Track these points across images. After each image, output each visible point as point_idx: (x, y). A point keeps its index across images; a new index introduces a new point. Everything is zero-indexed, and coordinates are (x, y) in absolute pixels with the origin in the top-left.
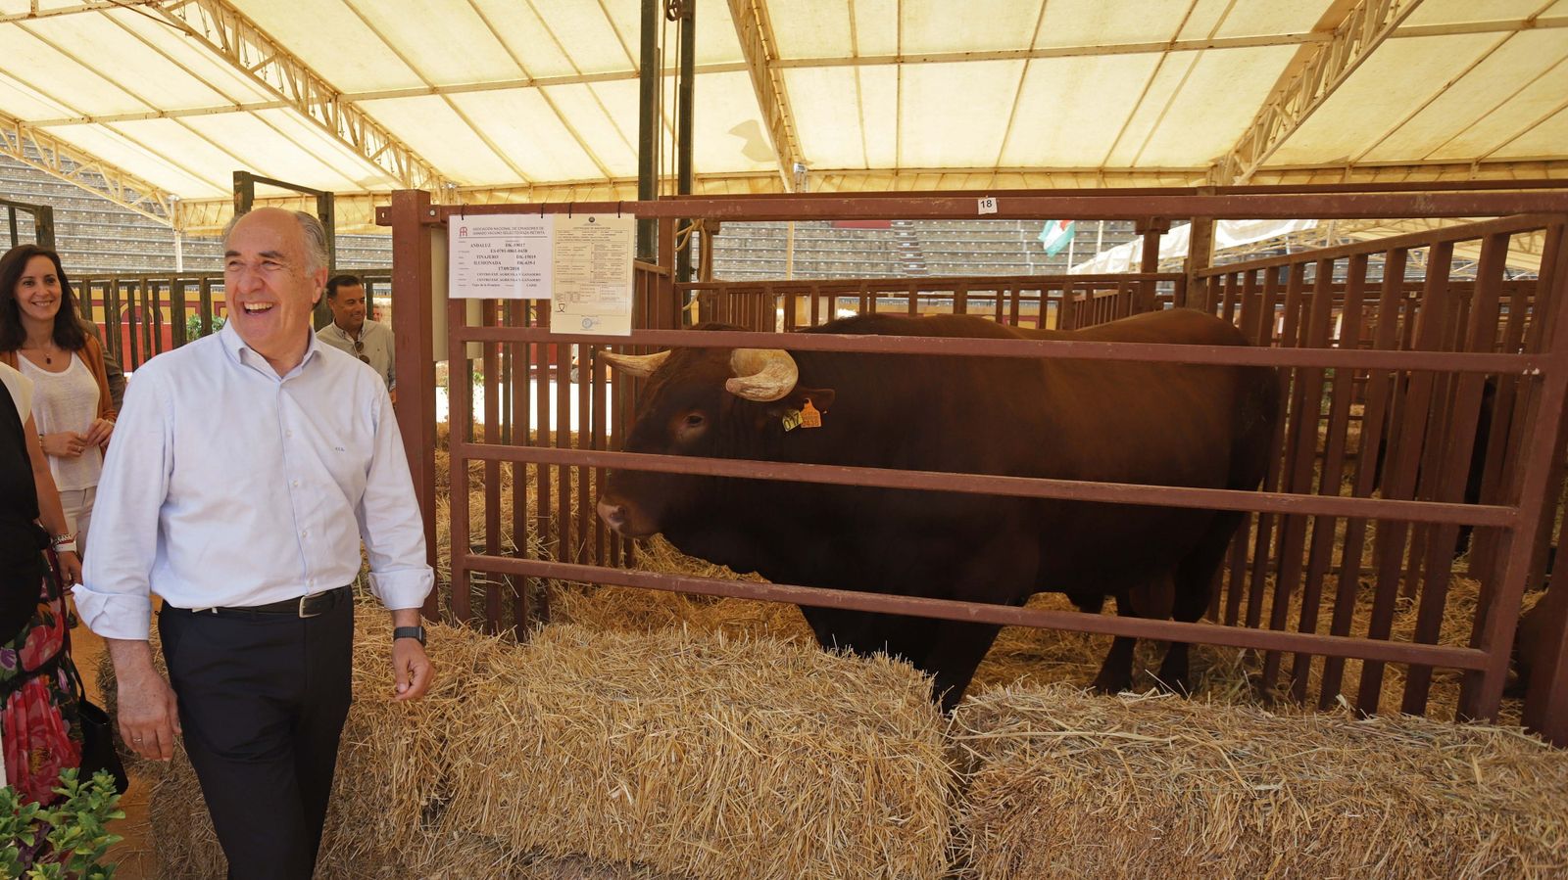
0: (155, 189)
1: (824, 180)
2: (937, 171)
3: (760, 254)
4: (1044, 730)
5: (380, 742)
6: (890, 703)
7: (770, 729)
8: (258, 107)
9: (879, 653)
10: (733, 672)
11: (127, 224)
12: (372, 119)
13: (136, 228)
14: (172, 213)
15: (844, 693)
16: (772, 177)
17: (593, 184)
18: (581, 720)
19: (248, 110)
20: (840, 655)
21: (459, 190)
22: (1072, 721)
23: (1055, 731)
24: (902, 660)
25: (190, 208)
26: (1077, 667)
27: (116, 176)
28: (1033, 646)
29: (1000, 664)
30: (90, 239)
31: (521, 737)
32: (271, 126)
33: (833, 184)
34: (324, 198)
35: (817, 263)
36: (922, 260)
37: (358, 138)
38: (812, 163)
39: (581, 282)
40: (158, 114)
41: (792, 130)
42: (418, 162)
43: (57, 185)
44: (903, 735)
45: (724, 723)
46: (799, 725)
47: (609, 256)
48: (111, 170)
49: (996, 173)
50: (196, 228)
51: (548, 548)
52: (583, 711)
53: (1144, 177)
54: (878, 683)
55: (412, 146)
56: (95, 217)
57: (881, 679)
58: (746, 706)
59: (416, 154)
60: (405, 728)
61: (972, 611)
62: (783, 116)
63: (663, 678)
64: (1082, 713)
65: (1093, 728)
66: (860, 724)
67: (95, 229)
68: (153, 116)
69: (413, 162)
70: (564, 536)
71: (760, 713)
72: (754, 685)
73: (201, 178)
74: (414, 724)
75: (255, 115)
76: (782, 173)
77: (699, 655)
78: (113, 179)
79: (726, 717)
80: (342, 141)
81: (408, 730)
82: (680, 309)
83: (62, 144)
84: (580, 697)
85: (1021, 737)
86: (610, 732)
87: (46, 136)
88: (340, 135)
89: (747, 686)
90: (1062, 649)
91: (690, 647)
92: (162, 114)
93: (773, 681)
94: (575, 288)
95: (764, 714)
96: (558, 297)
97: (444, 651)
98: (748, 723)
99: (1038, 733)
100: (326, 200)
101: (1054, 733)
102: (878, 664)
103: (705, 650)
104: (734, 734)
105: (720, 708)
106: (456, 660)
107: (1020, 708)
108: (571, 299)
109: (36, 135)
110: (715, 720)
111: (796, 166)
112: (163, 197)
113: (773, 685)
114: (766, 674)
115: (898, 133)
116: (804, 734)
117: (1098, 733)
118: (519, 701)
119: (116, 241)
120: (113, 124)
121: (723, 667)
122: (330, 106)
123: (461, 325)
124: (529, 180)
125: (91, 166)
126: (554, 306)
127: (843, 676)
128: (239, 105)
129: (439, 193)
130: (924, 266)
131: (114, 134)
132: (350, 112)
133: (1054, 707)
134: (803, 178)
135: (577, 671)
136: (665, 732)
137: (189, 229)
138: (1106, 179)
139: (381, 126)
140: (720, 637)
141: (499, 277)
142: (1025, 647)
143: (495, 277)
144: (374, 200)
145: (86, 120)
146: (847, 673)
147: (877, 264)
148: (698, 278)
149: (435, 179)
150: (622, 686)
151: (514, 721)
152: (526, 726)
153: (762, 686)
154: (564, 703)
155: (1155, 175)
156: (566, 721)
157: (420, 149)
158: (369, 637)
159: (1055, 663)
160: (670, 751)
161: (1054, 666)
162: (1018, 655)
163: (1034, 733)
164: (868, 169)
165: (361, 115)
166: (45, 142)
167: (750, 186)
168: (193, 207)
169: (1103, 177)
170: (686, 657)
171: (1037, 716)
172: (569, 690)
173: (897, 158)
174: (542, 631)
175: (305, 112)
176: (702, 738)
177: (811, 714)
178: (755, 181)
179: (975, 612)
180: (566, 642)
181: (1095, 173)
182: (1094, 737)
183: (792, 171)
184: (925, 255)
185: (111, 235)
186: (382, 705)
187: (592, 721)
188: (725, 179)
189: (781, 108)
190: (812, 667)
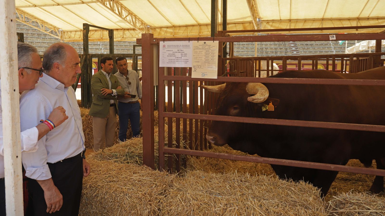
0: (55, 27)
1: (267, 23)
2: (303, 20)
3: (244, 45)
4: (363, 209)
5: (140, 211)
6: (308, 198)
7: (268, 207)
8: (89, 2)
9: (301, 181)
10: (254, 187)
11: (44, 37)
12: (124, 6)
13: (47, 38)
14: (60, 35)
15: (292, 195)
16: (250, 23)
17: (193, 26)
18: (205, 203)
19: (86, 3)
20: (288, 182)
21: (151, 27)
22: (372, 206)
23: (367, 210)
24: (309, 183)
25: (66, 33)
26: (363, 183)
27: (43, 23)
28: (347, 176)
29: (336, 182)
30: (32, 42)
31: (186, 209)
32: (93, 8)
33: (269, 25)
34: (110, 31)
35: (262, 48)
36: (296, 47)
37: (120, 12)
38: (263, 18)
39: (201, 62)
40: (57, 4)
41: (256, 8)
42: (138, 19)
43: (21, 25)
44: (313, 210)
45: (253, 205)
46: (278, 206)
47: (210, 54)
48: (41, 22)
49: (323, 20)
50: (67, 39)
51: (186, 144)
52: (206, 200)
53: (373, 20)
54: (302, 191)
55: (136, 14)
56: (33, 35)
57: (303, 190)
58: (259, 199)
59: (138, 17)
60: (148, 206)
61: (332, 167)
62: (254, 4)
63: (231, 189)
64: (375, 203)
65: (380, 209)
66: (298, 206)
67: (34, 39)
68: (55, 5)
69: (137, 19)
70: (191, 139)
71: (264, 201)
72: (261, 191)
73: (69, 24)
74: (151, 205)
75: (88, 5)
76: (253, 22)
77: (241, 181)
78: (41, 24)
79: (253, 203)
80: (115, 13)
81: (149, 207)
82: (225, 65)
83: (26, 13)
84: (204, 196)
85: (354, 211)
86: (215, 208)
87: (21, 11)
88: (114, 11)
89: (259, 192)
90: (357, 177)
91: (238, 178)
92: (58, 4)
93: (267, 190)
94: (199, 64)
95: (265, 202)
96: (194, 66)
97: (159, 180)
98: (261, 205)
99: (361, 210)
100: (111, 32)
101: (366, 210)
102: (301, 185)
103: (243, 179)
104: (256, 209)
105: (251, 200)
106: (163, 183)
107: (352, 201)
108: (198, 67)
109: (18, 10)
110: (249, 203)
111: (257, 19)
112: (57, 29)
113: (267, 192)
114: (264, 188)
115: (290, 9)
116: (280, 209)
117: (382, 211)
118: (184, 197)
119: (40, 42)
120: (43, 7)
121: (250, 185)
122: (111, 2)
123: (163, 75)
124: (173, 24)
125: (35, 20)
126: (193, 70)
127: (290, 189)
128: (83, 2)
129: (145, 29)
130: (297, 48)
131: (42, 10)
132: (118, 4)
133: (364, 201)
134: (260, 23)
135: (202, 186)
136: (234, 208)
137: (65, 39)
138: (360, 21)
139: (127, 8)
140: (248, 175)
141: (175, 60)
142: (344, 176)
143: (174, 60)
144: (124, 31)
145: (34, 6)
146: (291, 188)
147: (282, 48)
148: (229, 55)
149: (143, 24)
150: (218, 192)
151: (183, 204)
152: (187, 205)
153: (264, 192)
154: (199, 198)
155: (376, 19)
156: (200, 204)
157: (139, 15)
158: (134, 175)
159: (355, 182)
160: (235, 214)
161: (355, 183)
162: (342, 179)
163: (359, 210)
164: (281, 20)
165: (121, 5)
166: (20, 12)
167: (243, 26)
168: (67, 33)
169: (359, 20)
170: (238, 182)
171: (359, 204)
172: (200, 193)
173: (290, 16)
174: (189, 173)
175: (104, 4)
176: (246, 210)
177: (281, 202)
178: (244, 24)
179: (333, 168)
180: (197, 176)
181: (356, 19)
182: (381, 212)
183: (257, 21)
184: (297, 45)
185: (39, 40)
186: (140, 198)
187: (209, 204)
188: (235, 24)
189: (253, 2)
190: (279, 186)
